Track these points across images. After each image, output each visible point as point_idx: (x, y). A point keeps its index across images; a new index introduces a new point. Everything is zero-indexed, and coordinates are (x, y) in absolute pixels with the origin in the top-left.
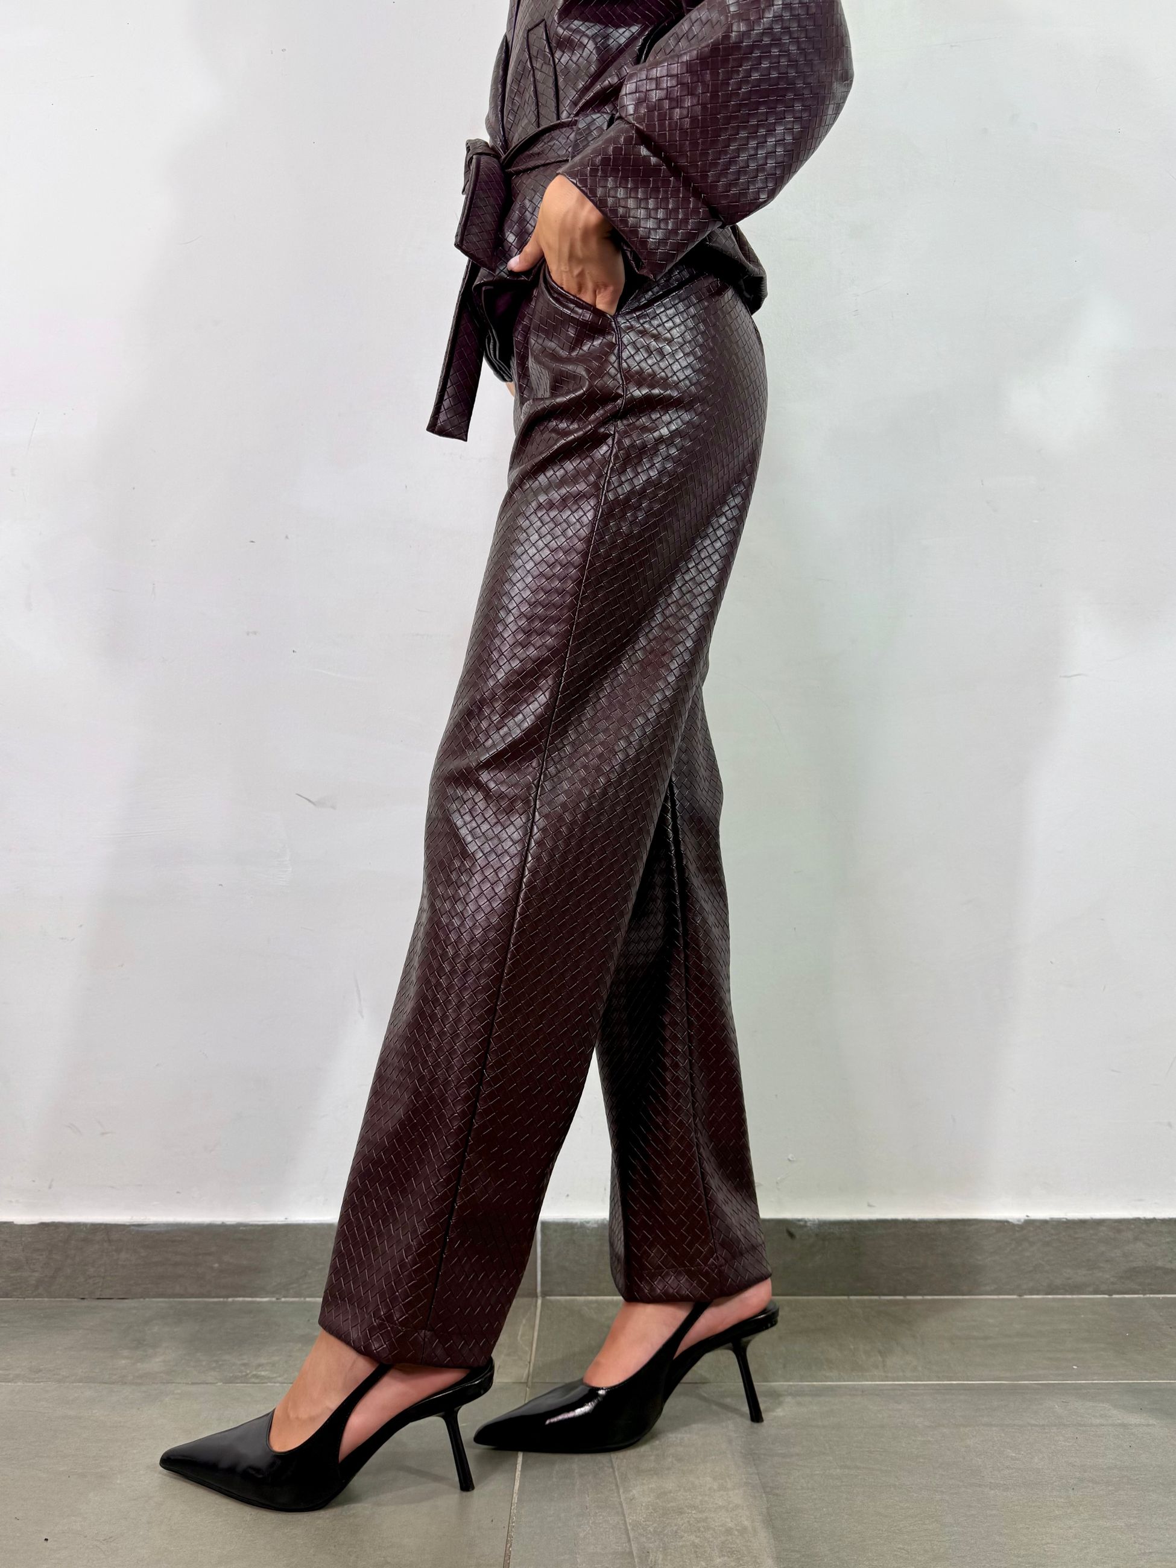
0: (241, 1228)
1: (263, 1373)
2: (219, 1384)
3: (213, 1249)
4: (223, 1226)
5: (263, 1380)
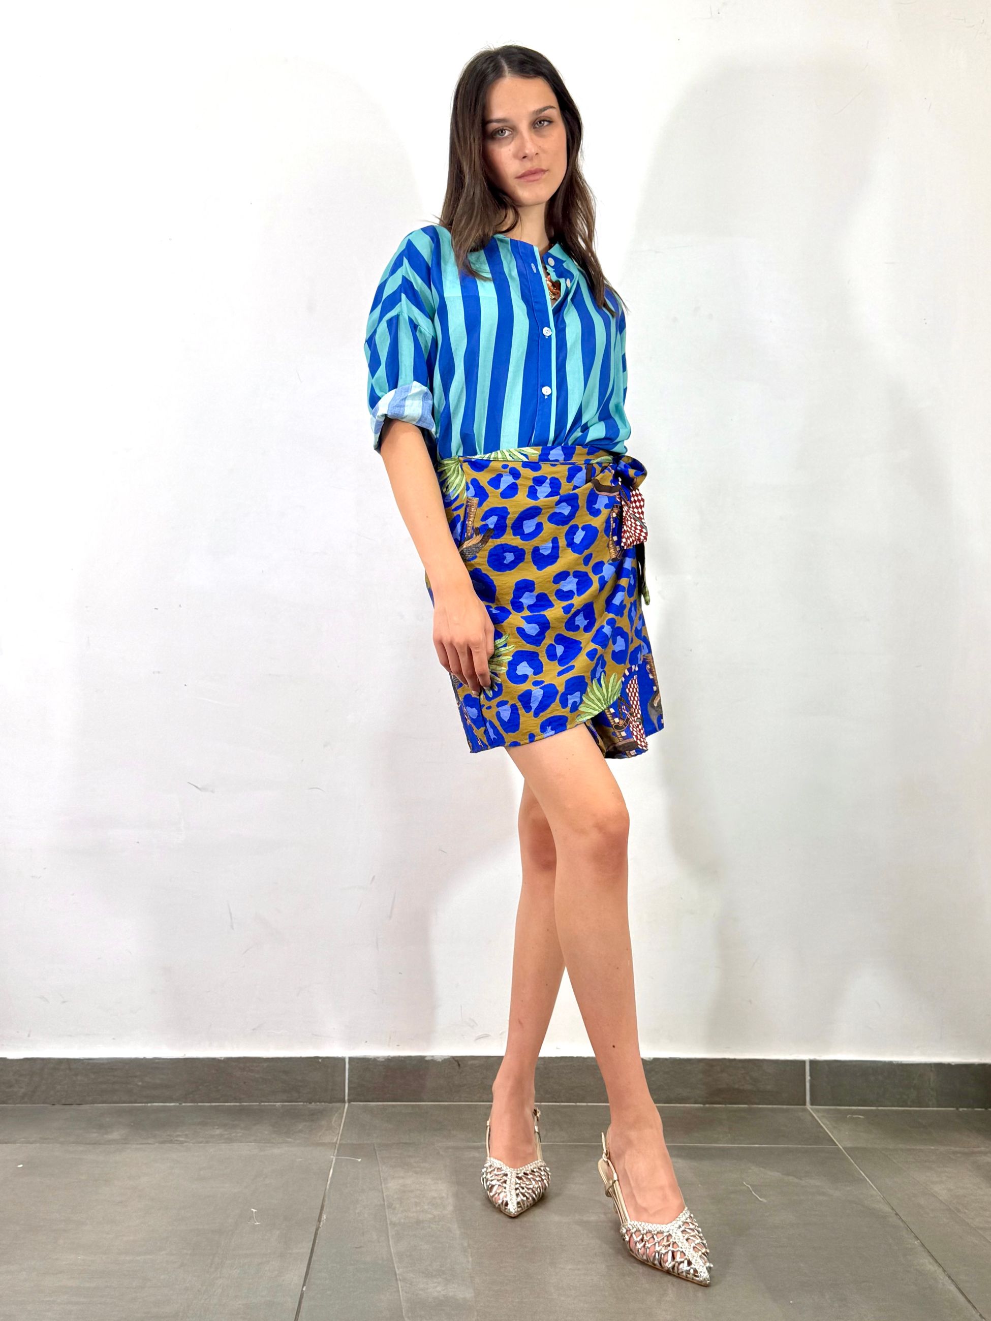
0: (157, 1061)
1: (181, 1139)
2: (157, 1144)
3: (138, 1073)
4: (145, 1059)
5: (182, 1142)
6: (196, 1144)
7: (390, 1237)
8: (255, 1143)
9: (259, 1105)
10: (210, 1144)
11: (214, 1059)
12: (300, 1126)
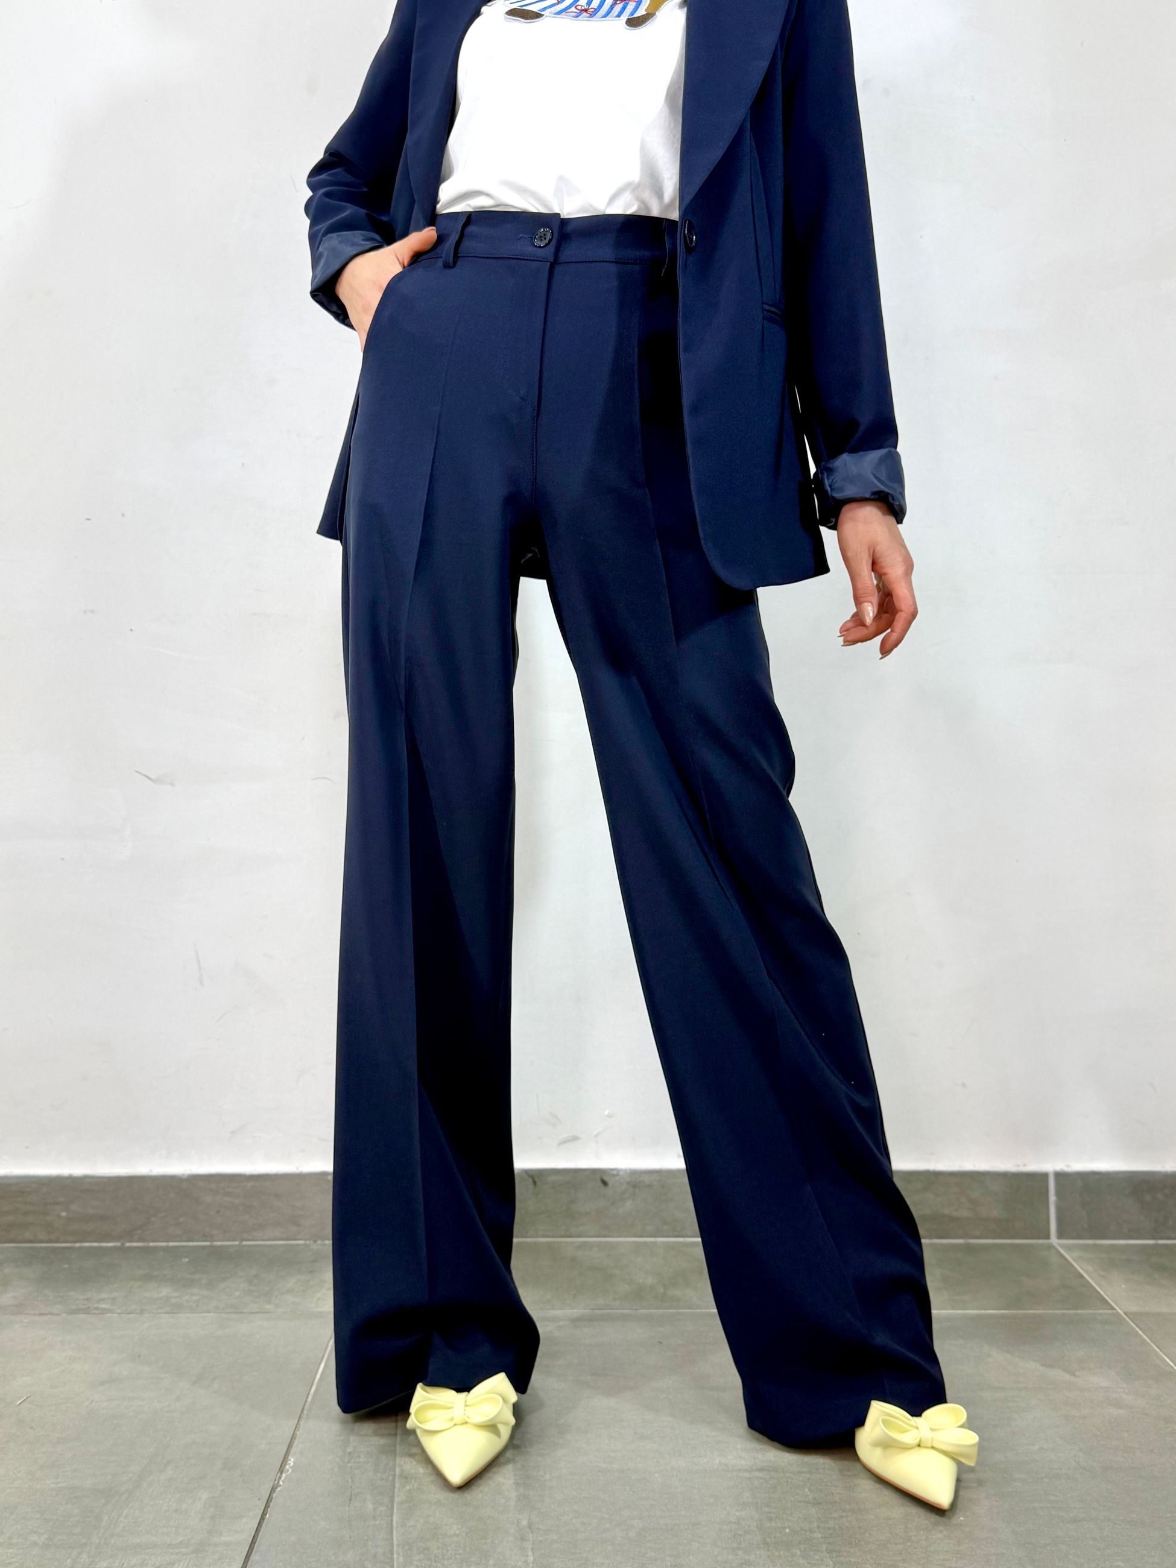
0: (89, 1180)
1: (104, 1306)
2: (64, 1315)
3: (61, 1199)
4: (70, 1178)
5: (104, 1311)
6: (123, 1315)
7: (395, 1505)
8: (214, 1312)
9: (239, 1245)
10: (147, 1315)
11: (173, 1178)
12: (291, 1283)
